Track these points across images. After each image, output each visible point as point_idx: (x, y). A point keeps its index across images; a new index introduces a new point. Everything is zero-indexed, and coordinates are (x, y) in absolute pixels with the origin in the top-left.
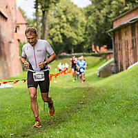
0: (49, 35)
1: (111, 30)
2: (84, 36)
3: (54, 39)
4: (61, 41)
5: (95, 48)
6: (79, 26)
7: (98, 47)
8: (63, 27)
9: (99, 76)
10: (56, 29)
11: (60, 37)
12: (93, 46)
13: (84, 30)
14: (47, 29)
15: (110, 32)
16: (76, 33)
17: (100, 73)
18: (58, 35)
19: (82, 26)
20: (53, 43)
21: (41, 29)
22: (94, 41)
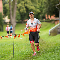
0: (17, 8)
1: (58, 4)
2: (40, 9)
3: (21, 10)
4: (25, 12)
5: (48, 16)
6: (37, 2)
7: (49, 16)
8: (26, 3)
9: (50, 35)
10: (22, 4)
11: (25, 9)
12: (46, 16)
13: (40, 5)
14: (16, 3)
15: (57, 6)
16: (35, 6)
17: (50, 33)
18: (23, 8)
19: (39, 2)
20: (20, 13)
21: (12, 4)
22: (47, 12)
